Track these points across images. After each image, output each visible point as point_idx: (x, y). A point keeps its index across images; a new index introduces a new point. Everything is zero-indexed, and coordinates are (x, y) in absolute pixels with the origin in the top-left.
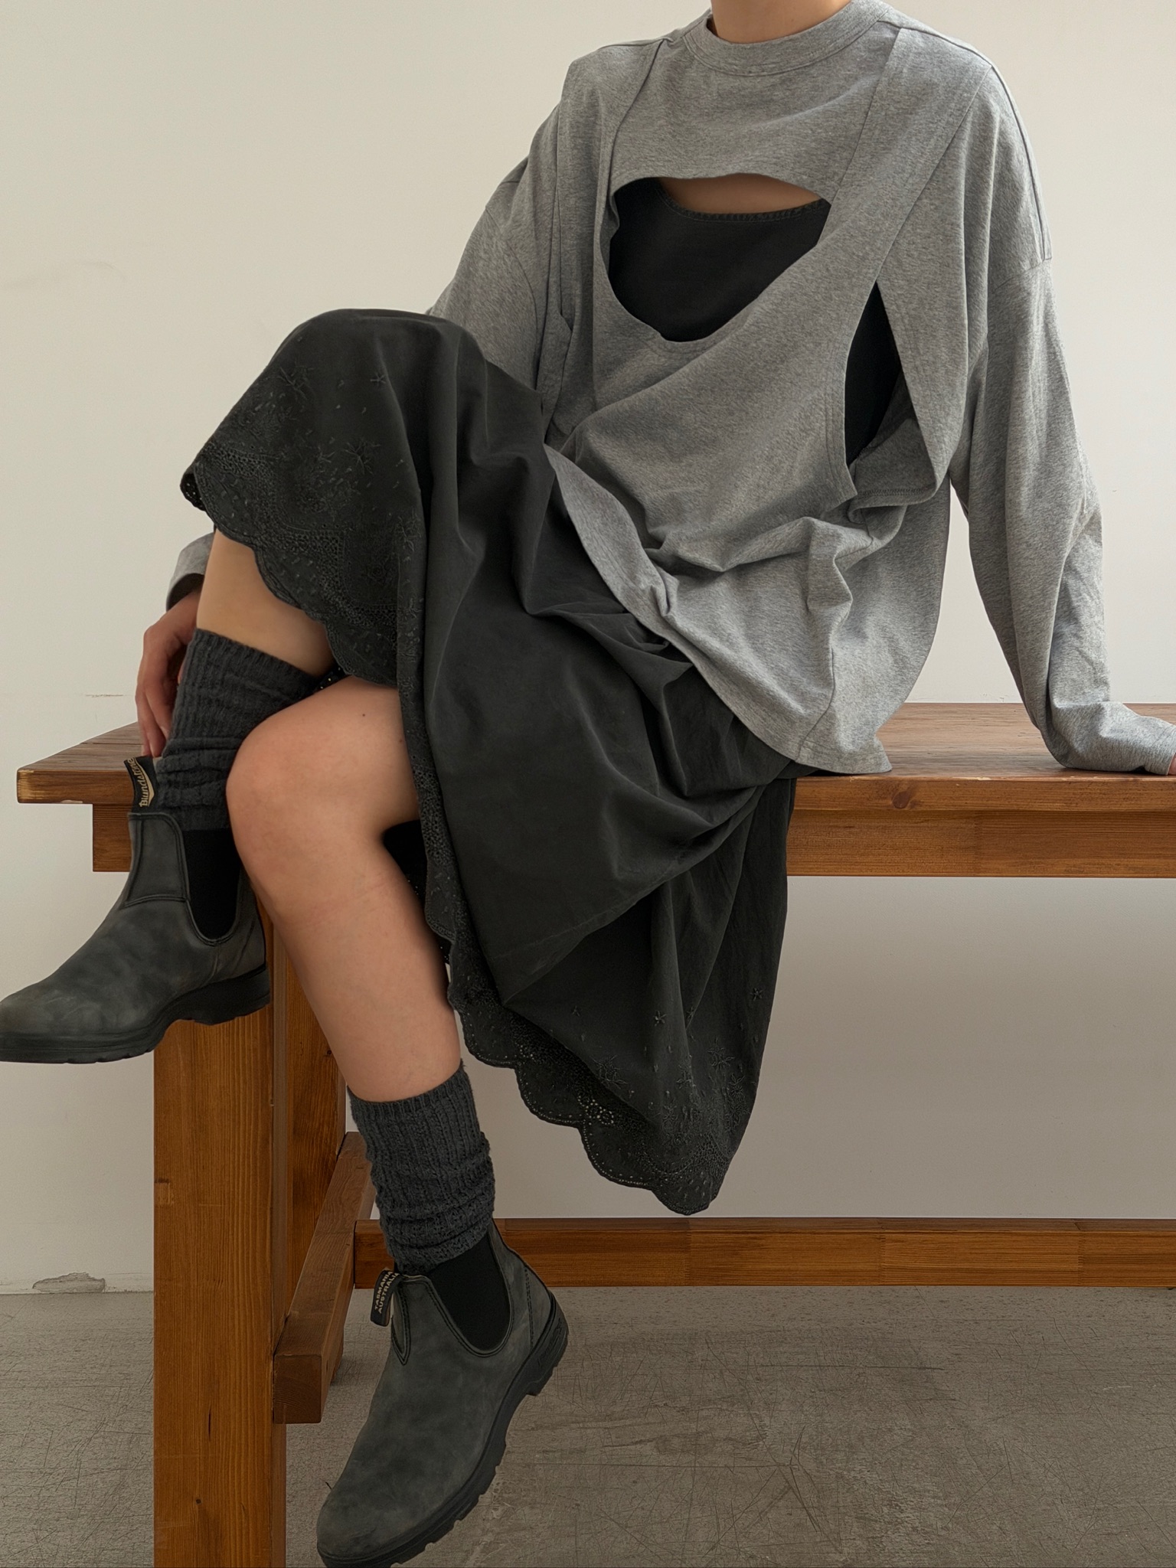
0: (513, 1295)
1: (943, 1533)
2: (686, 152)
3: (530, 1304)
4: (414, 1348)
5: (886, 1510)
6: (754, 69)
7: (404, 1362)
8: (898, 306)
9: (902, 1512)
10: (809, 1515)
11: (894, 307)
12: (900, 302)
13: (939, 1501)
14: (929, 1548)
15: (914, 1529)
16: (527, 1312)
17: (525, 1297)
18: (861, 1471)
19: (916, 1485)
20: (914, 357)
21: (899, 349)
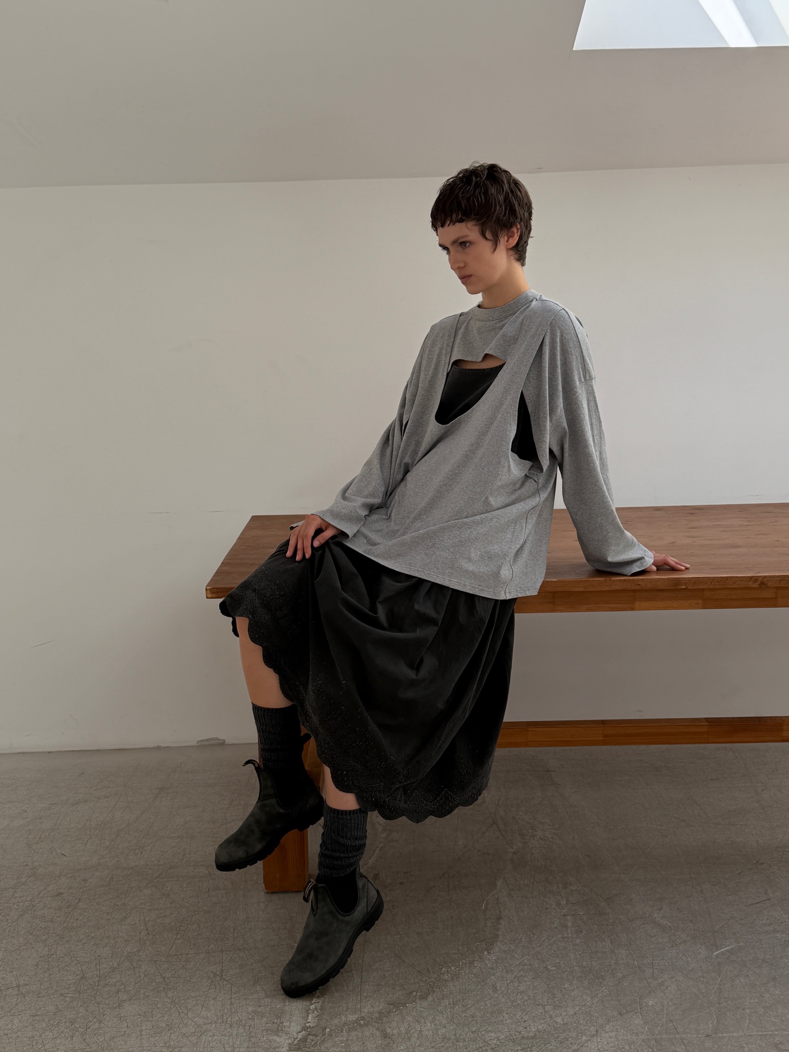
0: (360, 893)
1: (551, 840)
2: (468, 350)
3: (367, 897)
4: (318, 911)
5: (530, 831)
6: (490, 318)
7: (315, 915)
8: (529, 397)
9: (536, 831)
10: (501, 833)
11: (528, 398)
12: (530, 396)
13: (551, 827)
14: (545, 846)
15: (540, 838)
16: (366, 900)
17: (366, 893)
18: (521, 815)
19: (542, 820)
20: (534, 416)
21: (530, 413)
